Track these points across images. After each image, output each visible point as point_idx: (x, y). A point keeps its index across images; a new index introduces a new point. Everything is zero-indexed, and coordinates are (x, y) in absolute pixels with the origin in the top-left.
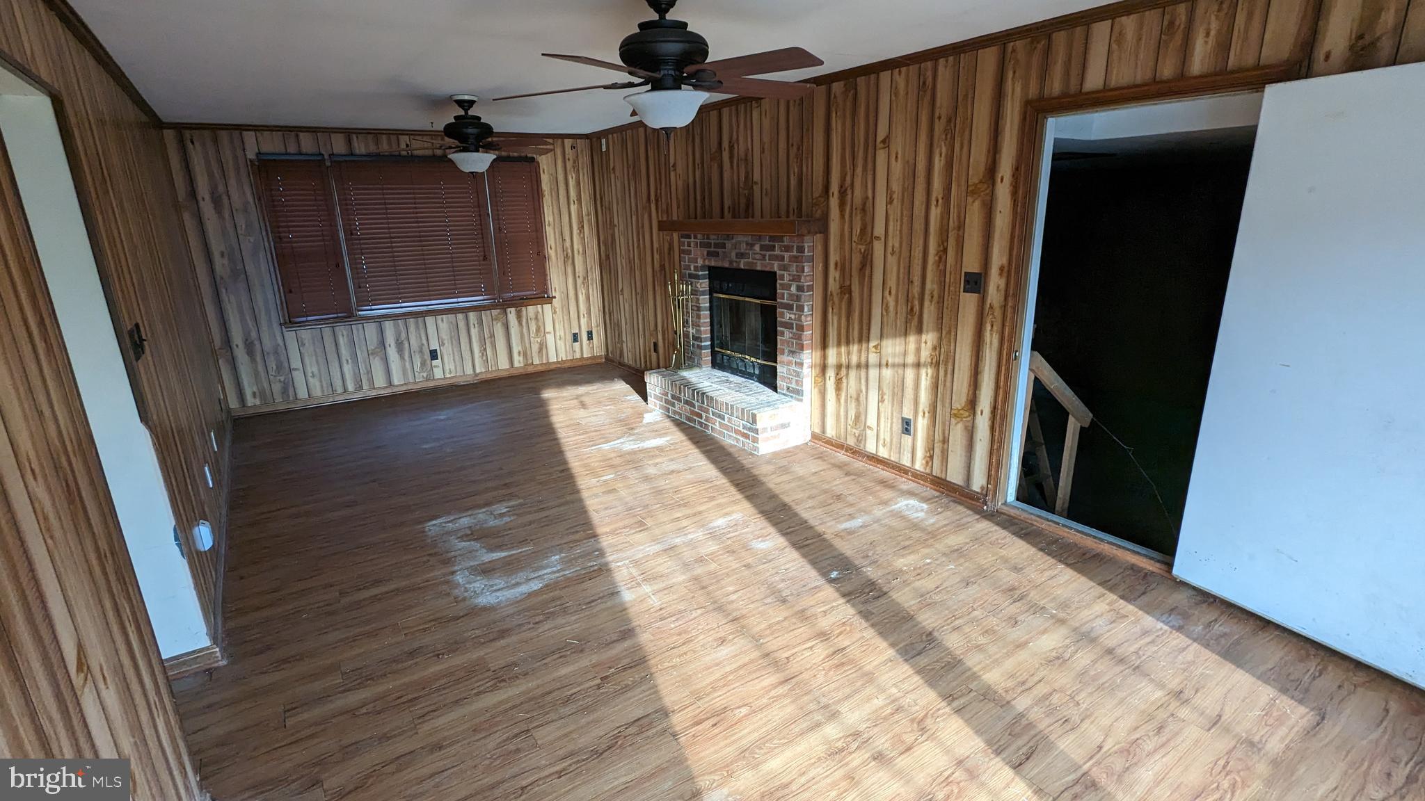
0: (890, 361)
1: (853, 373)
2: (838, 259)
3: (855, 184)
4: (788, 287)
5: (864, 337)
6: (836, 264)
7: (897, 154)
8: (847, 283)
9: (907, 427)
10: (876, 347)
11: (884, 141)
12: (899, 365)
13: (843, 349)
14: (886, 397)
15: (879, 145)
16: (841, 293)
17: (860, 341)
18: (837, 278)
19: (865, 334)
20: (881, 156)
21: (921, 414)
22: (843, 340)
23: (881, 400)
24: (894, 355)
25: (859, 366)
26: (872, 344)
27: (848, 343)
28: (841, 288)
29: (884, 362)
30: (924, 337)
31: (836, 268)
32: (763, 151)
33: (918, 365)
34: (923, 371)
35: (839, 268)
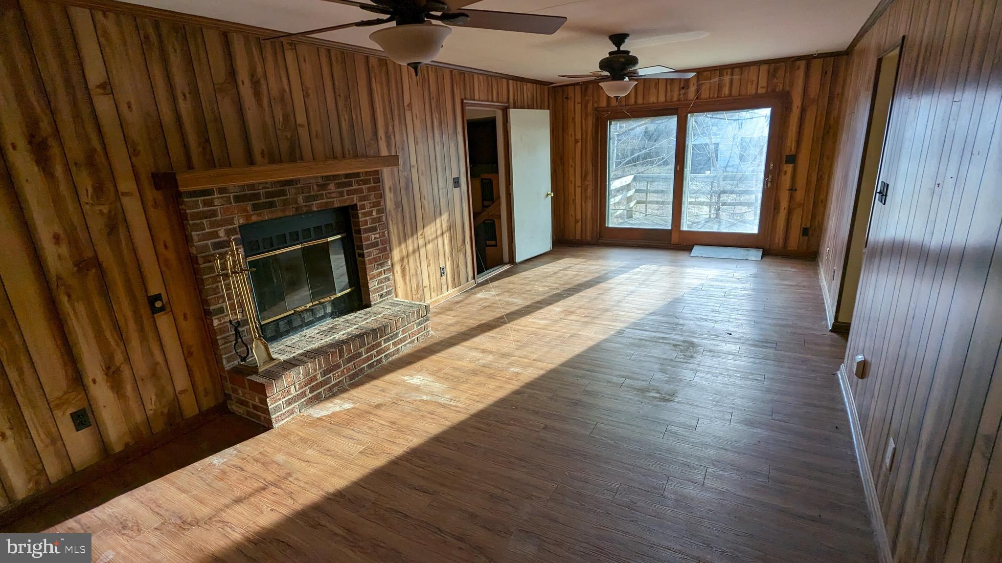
0: (430, 239)
1: (411, 259)
2: (391, 183)
3: (395, 131)
4: (370, 213)
5: (414, 231)
6: (390, 189)
7: (416, 114)
8: (399, 199)
9: (442, 271)
10: (421, 235)
11: (408, 106)
12: (434, 239)
13: (403, 246)
14: (431, 262)
15: (406, 108)
16: (396, 207)
17: (412, 235)
18: (392, 199)
19: (414, 230)
20: (408, 115)
21: (447, 259)
22: (402, 240)
23: (429, 265)
24: (431, 234)
25: (414, 252)
26: (419, 234)
27: (405, 240)
28: (395, 204)
29: (427, 241)
30: (443, 217)
31: (390, 191)
32: (306, 95)
33: (442, 234)
34: (445, 236)
35: (392, 191)
